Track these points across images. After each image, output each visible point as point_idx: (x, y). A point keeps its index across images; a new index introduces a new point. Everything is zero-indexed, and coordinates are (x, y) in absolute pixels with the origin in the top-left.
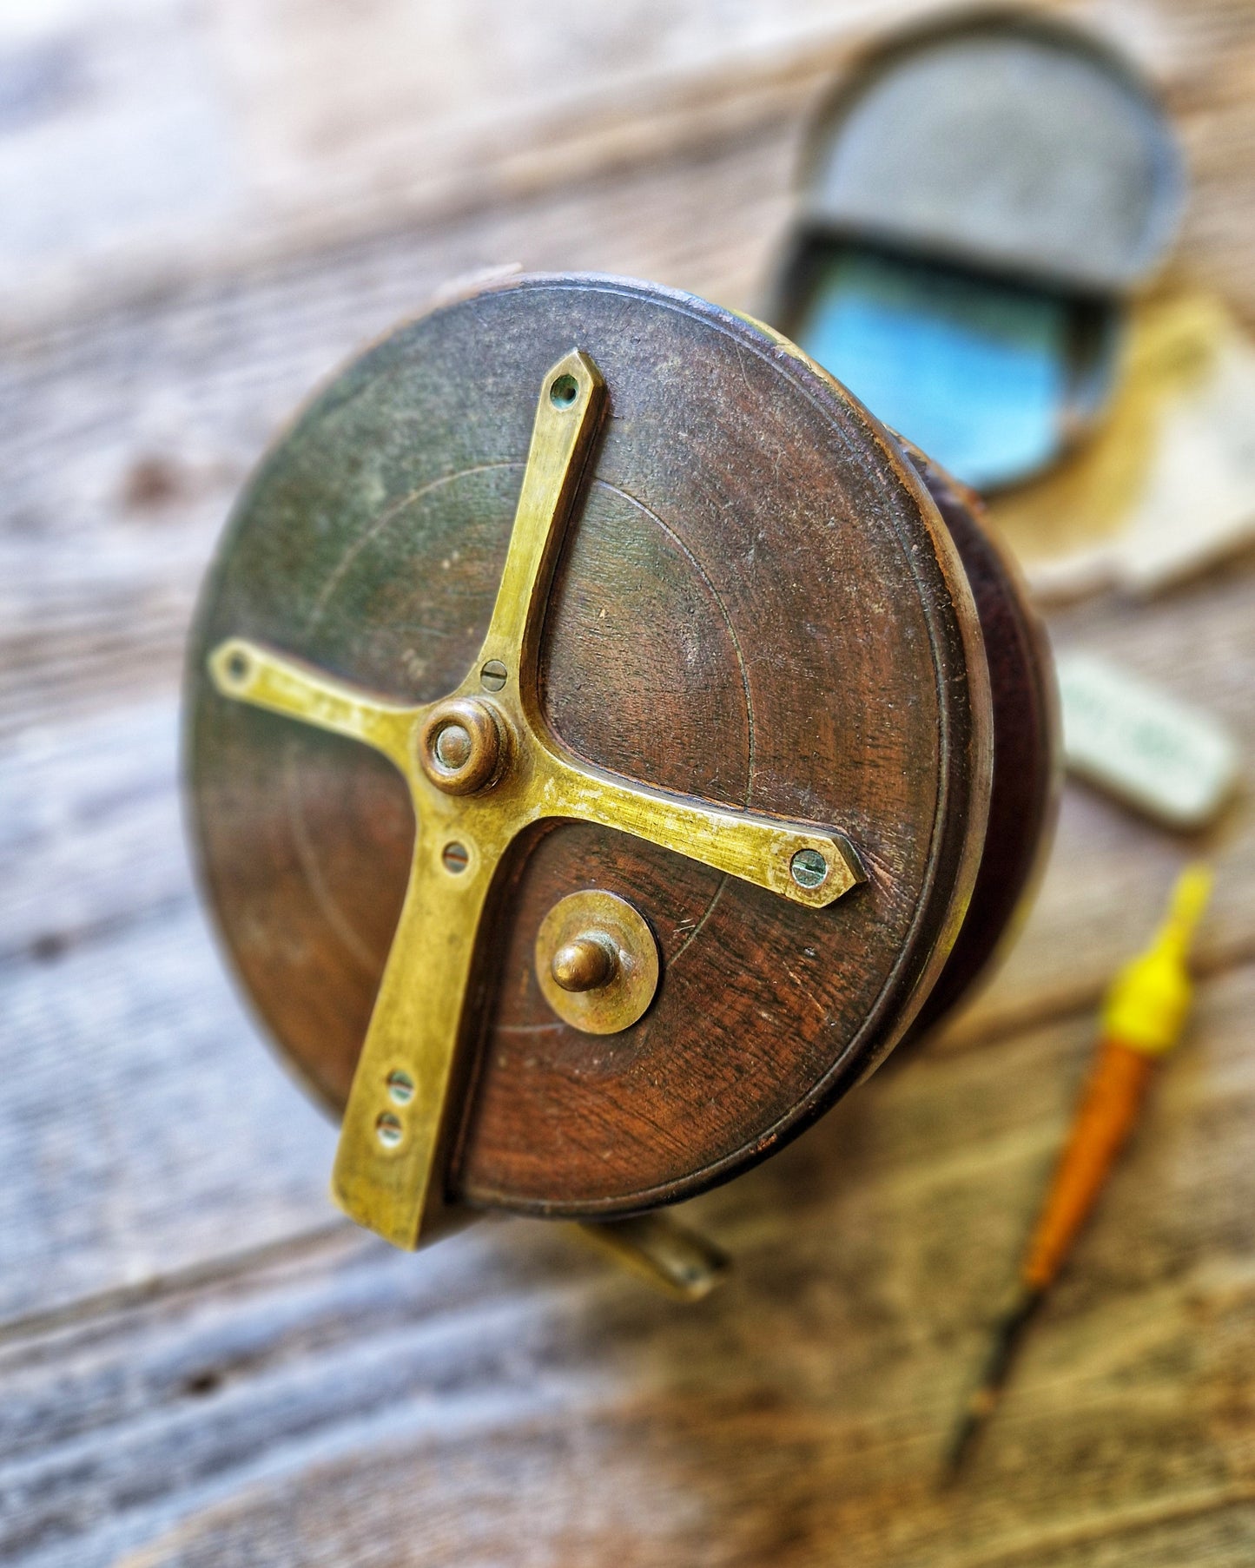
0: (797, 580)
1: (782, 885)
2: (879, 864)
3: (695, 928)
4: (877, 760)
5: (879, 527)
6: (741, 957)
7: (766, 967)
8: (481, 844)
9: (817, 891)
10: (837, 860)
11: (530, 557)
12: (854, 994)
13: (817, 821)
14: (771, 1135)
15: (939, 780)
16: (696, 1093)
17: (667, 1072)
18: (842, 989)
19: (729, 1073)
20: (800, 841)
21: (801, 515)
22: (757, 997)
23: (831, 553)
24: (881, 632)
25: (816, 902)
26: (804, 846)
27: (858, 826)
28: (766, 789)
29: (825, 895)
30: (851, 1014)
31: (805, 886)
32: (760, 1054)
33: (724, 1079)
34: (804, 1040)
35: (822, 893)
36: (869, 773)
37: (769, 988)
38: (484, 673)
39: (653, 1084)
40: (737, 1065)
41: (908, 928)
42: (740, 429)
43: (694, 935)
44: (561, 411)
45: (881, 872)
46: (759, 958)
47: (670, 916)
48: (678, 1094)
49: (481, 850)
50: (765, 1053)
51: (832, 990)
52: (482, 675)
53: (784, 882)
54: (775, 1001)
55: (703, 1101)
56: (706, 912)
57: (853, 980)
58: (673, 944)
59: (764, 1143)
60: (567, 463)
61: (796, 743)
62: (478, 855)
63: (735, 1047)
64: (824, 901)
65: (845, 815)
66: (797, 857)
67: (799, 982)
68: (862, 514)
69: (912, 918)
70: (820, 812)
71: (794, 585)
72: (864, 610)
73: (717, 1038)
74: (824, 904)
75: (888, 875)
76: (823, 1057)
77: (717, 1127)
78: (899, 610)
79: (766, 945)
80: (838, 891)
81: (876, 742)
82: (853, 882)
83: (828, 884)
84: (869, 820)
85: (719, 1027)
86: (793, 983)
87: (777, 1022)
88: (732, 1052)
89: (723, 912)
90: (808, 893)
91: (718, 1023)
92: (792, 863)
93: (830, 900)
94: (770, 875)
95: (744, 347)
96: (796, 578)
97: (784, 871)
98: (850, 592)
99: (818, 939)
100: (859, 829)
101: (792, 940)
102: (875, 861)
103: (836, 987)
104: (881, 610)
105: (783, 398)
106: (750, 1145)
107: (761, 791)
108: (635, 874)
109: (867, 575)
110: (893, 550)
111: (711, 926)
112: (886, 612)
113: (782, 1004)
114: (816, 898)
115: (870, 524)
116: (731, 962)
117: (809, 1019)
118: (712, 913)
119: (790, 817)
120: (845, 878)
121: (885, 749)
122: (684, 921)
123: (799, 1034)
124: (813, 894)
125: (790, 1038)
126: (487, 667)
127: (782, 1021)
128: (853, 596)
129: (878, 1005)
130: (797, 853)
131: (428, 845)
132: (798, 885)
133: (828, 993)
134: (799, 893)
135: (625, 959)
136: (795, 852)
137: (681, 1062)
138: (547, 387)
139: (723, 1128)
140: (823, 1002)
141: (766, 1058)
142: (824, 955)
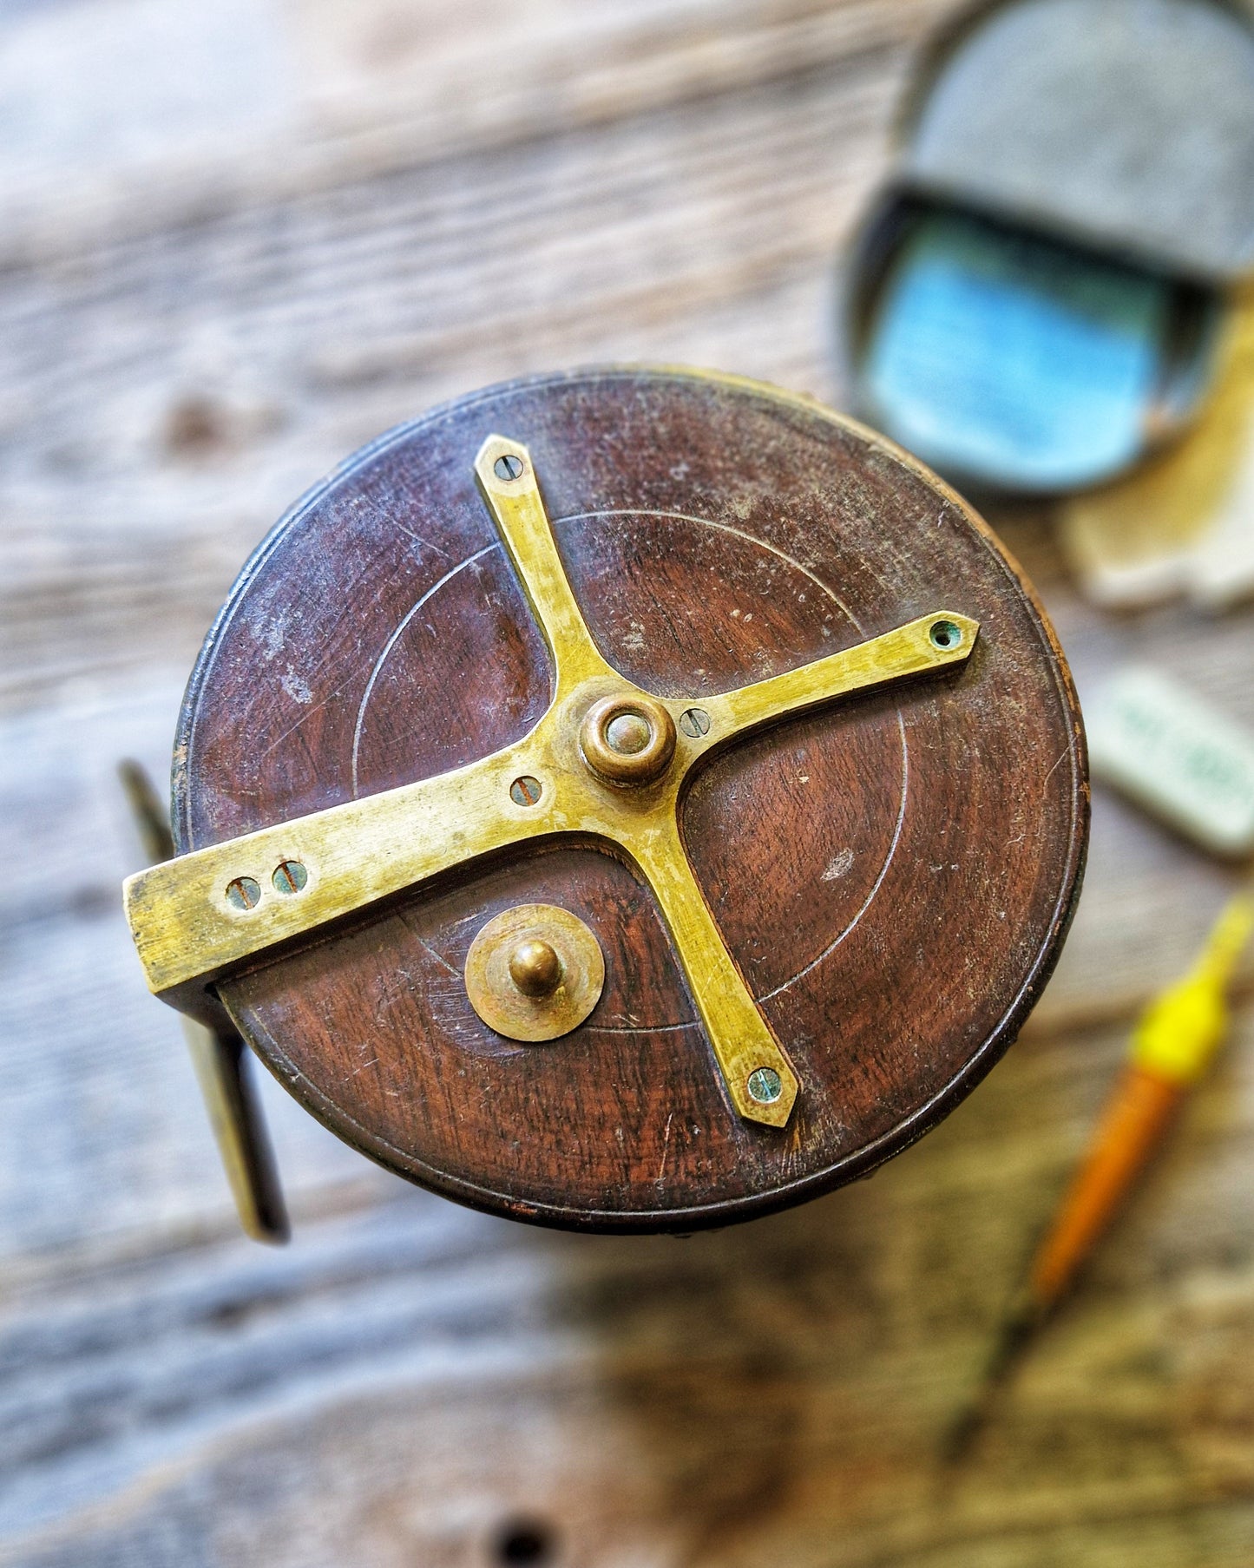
0: (945, 918)
1: (736, 1075)
2: (801, 1129)
3: (633, 1029)
4: (870, 1072)
5: (1024, 953)
6: (644, 1081)
7: (653, 1106)
8: (557, 806)
9: (753, 1103)
10: (788, 1101)
11: (808, 691)
12: (694, 1186)
13: (792, 1061)
14: (533, 1207)
15: (892, 1127)
16: (508, 1125)
17: (503, 1090)
18: (688, 1174)
19: (550, 1138)
20: (778, 1064)
21: (990, 886)
22: (626, 1115)
23: (982, 930)
24: (958, 1008)
25: (746, 1109)
26: (777, 1070)
27: (815, 1094)
28: (782, 1006)
29: (757, 1112)
30: (677, 1194)
31: (750, 1093)
32: (586, 1152)
33: (541, 1139)
34: (627, 1175)
35: (756, 1108)
36: (856, 1073)
37: (640, 1118)
38: (689, 712)
39: (483, 1087)
40: (560, 1140)
41: (775, 1186)
42: (1013, 795)
43: (627, 1032)
44: (930, 642)
45: (797, 1136)
46: (658, 1094)
47: (626, 1002)
48: (495, 1113)
49: (552, 810)
50: (591, 1156)
51: (682, 1167)
52: (687, 712)
53: (739, 1074)
54: (634, 1131)
55: (509, 1137)
56: (654, 1028)
57: (704, 1176)
58: (606, 1020)
59: (522, 1206)
60: (897, 674)
61: (834, 1003)
62: (546, 810)
63: (573, 1128)
64: (752, 1114)
65: (814, 1079)
66: (765, 1070)
67: (666, 1139)
68: (1023, 934)
69: (784, 1183)
70: (801, 1059)
71: (940, 919)
72: (962, 983)
73: (568, 1110)
74: (749, 1117)
75: (799, 1143)
76: (627, 1199)
77: (499, 1162)
78: (981, 1009)
79: (671, 1092)
80: (767, 1119)
81: (882, 1062)
82: (783, 1125)
83: (766, 1108)
84: (825, 1099)
85: (577, 1104)
86: (661, 1133)
87: (622, 1145)
88: (567, 1128)
89: (666, 1041)
90: (748, 1099)
91: (579, 1101)
92: (758, 1070)
93: (755, 1118)
94: (734, 1061)
95: (1070, 759)
96: (945, 916)
97: (747, 1068)
98: (966, 965)
99: (709, 1128)
100: (812, 1096)
101: (691, 1109)
102: (800, 1125)
103: (686, 1167)
104: (972, 996)
105: (1057, 814)
106: (510, 1198)
107: (778, 1003)
108: (633, 951)
109: (987, 968)
110: (1017, 975)
111: (646, 1040)
112: (974, 1001)
113: (639, 1140)
114: (749, 1107)
115: (1021, 944)
116: (634, 1075)
117: (645, 1167)
118: (657, 1033)
119: (778, 1040)
120: (780, 1117)
121: (882, 1072)
122: (631, 1016)
123: (627, 1167)
124: (749, 1102)
125: (619, 1165)
126: (697, 712)
127: (625, 1148)
128: (966, 969)
129: (701, 1209)
130: (769, 1069)
131: (515, 760)
132: (746, 1086)
133: (678, 1167)
134: (741, 1092)
135: (559, 994)
136: (768, 1066)
137: (522, 1096)
138: (939, 617)
139: (502, 1166)
140: (668, 1168)
141: (586, 1158)
142: (701, 1141)
